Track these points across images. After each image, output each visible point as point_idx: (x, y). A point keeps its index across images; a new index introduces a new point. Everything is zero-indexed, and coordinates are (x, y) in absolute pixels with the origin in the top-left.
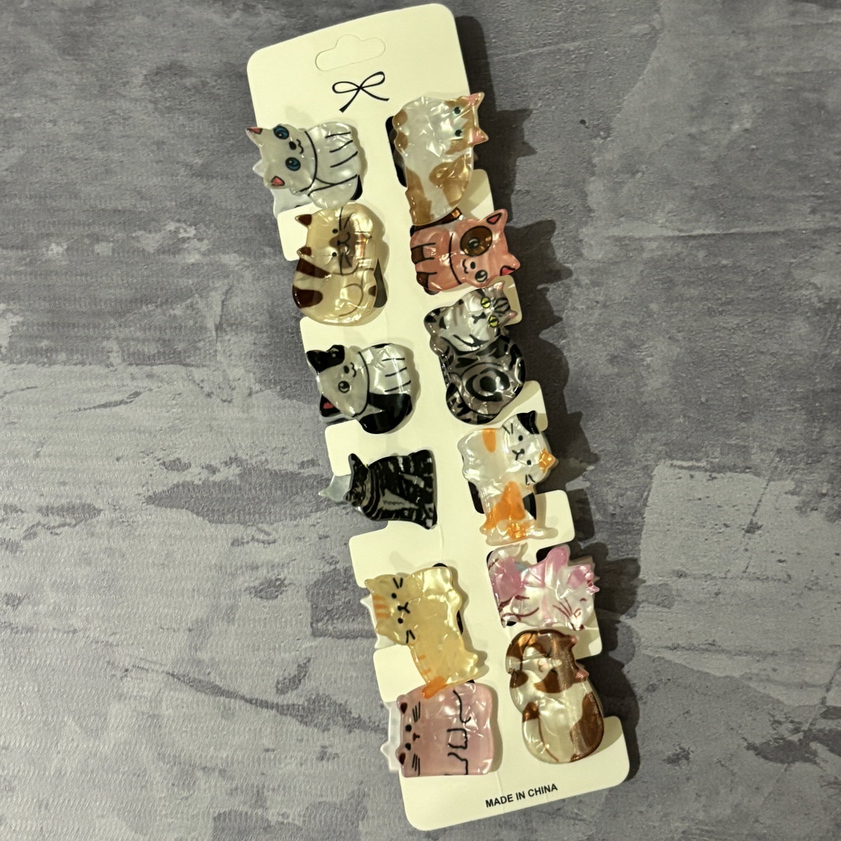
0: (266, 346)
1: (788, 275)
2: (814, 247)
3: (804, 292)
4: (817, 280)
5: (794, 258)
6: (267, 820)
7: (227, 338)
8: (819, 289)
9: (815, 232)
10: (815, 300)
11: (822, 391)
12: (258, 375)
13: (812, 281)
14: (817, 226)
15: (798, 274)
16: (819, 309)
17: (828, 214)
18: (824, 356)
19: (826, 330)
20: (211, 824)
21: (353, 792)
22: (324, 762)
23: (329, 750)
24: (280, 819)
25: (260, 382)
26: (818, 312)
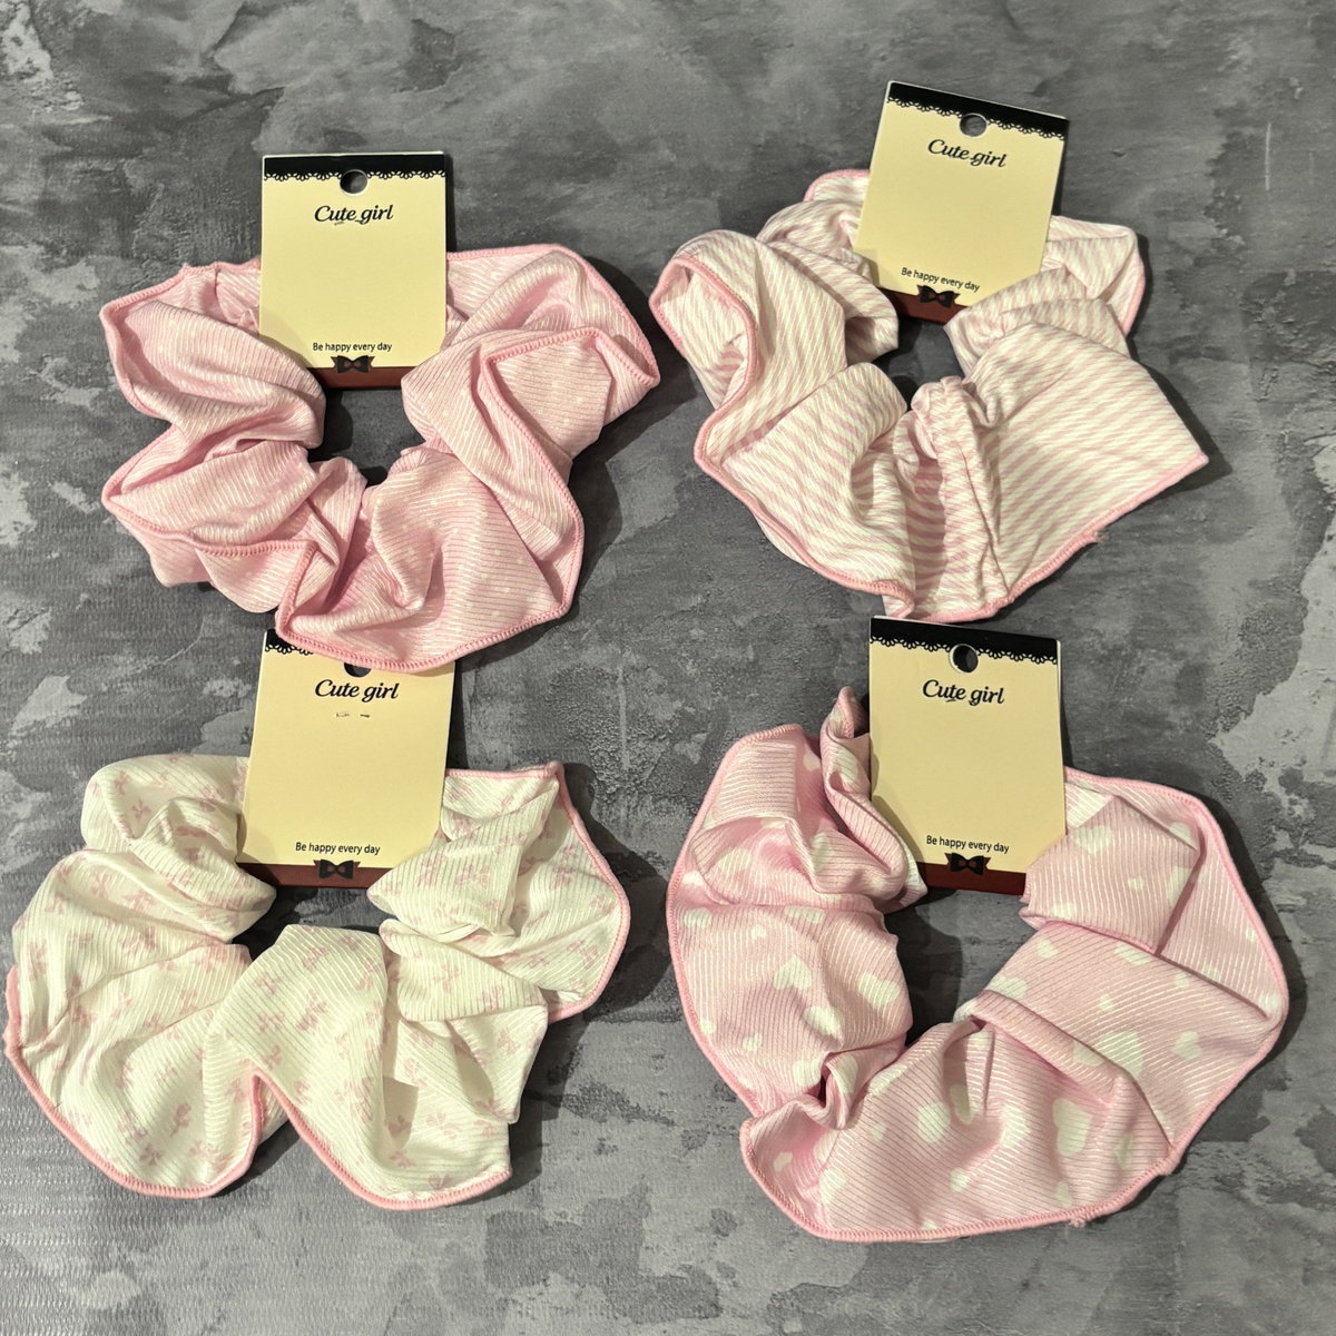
0: (523, 716)
1: (1068, 622)
2: (1094, 592)
3: (1086, 640)
4: (1099, 626)
5: (1074, 604)
6: (544, 1221)
7: (481, 709)
8: (1101, 635)
9: (1093, 576)
10: (1098, 647)
11: (1112, 741)
12: (516, 747)
13: (1094, 627)
14: (1095, 571)
15: (1078, 621)
16: (1103, 656)
17: (1107, 558)
18: (1112, 705)
19: (1112, 678)
20: (484, 1227)
21: (635, 1187)
22: (603, 1156)
23: (607, 1143)
24: (558, 1219)
25: (518, 754)
26: (1101, 659)
